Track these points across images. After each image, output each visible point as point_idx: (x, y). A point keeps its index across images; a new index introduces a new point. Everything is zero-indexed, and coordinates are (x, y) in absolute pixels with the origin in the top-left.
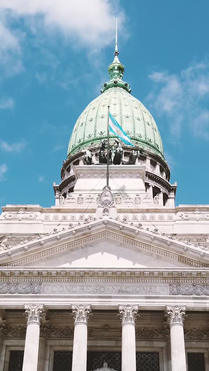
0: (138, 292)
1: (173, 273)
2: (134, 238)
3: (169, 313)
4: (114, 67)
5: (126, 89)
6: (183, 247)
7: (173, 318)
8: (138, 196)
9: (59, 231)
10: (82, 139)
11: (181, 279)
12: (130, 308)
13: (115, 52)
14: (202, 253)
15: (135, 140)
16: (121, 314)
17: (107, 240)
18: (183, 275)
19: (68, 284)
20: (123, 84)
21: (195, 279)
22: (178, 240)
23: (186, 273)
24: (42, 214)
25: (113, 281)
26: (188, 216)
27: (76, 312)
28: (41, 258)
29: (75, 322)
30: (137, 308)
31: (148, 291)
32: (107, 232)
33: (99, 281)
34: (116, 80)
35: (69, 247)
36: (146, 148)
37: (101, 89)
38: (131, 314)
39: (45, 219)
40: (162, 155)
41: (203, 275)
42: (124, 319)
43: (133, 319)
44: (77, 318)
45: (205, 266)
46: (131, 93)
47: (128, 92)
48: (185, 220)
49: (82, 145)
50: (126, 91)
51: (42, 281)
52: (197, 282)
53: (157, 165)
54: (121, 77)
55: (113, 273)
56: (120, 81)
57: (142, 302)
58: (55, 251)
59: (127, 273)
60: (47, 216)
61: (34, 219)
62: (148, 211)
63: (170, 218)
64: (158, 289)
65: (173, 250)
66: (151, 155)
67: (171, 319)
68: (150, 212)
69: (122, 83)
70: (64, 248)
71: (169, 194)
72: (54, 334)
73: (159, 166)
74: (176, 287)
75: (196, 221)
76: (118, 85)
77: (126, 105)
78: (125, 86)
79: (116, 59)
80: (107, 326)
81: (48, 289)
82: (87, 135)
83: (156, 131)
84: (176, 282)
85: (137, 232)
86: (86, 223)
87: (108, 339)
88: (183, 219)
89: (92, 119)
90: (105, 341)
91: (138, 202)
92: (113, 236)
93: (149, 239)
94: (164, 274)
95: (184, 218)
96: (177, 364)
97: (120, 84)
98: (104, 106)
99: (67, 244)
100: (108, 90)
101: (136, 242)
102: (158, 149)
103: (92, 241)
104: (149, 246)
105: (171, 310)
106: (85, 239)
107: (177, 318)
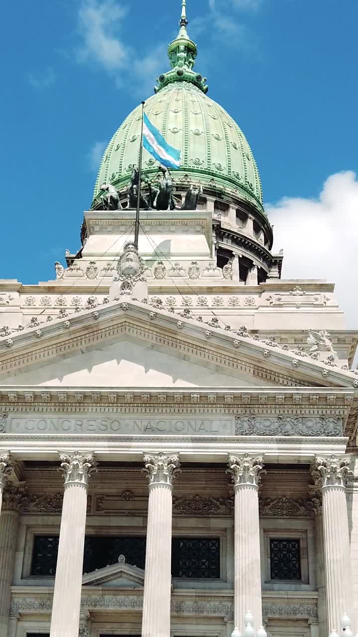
0: (178, 431)
1: (243, 396)
2: (175, 334)
3: (232, 467)
4: (179, 47)
5: (199, 85)
6: (261, 351)
7: (240, 476)
8: (195, 265)
9: (41, 323)
10: (117, 173)
11: (256, 406)
12: (163, 458)
13: (181, 20)
14: (295, 360)
15: (209, 174)
16: (148, 468)
17: (127, 338)
18: (261, 399)
19: (55, 416)
20: (194, 76)
21: (282, 406)
22: (254, 338)
23: (266, 397)
24: (21, 295)
25: (135, 411)
26: (280, 299)
27: (68, 464)
28: (8, 370)
29: (66, 482)
30: (177, 458)
31: (197, 429)
32: (127, 324)
33: (111, 410)
34: (181, 69)
35: (58, 351)
36: (229, 189)
37: (155, 87)
38: (165, 468)
39: (26, 305)
40: (258, 202)
41: (295, 399)
42: (153, 477)
43: (168, 478)
44: (68, 476)
45: (301, 384)
46: (207, 93)
47: (203, 91)
48: (275, 306)
49: (117, 183)
50: (198, 89)
51: (8, 410)
52: (286, 412)
53: (249, 220)
54: (191, 65)
55: (136, 396)
56: (188, 71)
57: (187, 448)
58: (34, 358)
59: (160, 396)
60: (30, 298)
61: (7, 304)
62: (210, 290)
63: (250, 303)
64: (216, 425)
65: (246, 356)
66: (237, 202)
67: (237, 478)
68: (215, 293)
69: (192, 75)
70: (50, 353)
71: (270, 271)
72: (35, 506)
73: (252, 222)
74: (248, 421)
75: (295, 309)
76: (184, 78)
77: (195, 112)
78: (196, 81)
79: (183, 32)
80: (128, 491)
81: (18, 424)
82: (125, 166)
83: (248, 159)
84: (248, 412)
85: (180, 323)
86: (89, 307)
87: (129, 515)
88: (272, 304)
89: (135, 137)
90: (125, 518)
91: (194, 276)
92: (139, 331)
93: (203, 337)
94: (227, 398)
95: (274, 303)
96: (244, 557)
97: (187, 76)
98: (157, 115)
99: (55, 346)
100: (166, 87)
101: (178, 341)
102: (252, 192)
103: (100, 340)
104: (202, 349)
105: (236, 461)
106: (87, 336)
107: (247, 476)
